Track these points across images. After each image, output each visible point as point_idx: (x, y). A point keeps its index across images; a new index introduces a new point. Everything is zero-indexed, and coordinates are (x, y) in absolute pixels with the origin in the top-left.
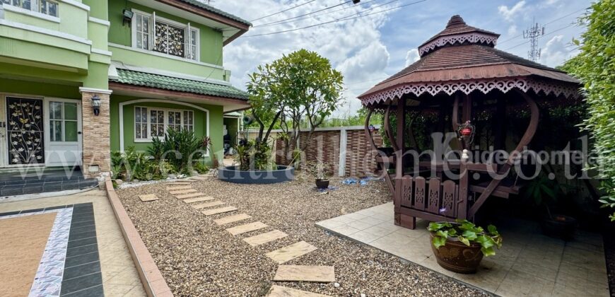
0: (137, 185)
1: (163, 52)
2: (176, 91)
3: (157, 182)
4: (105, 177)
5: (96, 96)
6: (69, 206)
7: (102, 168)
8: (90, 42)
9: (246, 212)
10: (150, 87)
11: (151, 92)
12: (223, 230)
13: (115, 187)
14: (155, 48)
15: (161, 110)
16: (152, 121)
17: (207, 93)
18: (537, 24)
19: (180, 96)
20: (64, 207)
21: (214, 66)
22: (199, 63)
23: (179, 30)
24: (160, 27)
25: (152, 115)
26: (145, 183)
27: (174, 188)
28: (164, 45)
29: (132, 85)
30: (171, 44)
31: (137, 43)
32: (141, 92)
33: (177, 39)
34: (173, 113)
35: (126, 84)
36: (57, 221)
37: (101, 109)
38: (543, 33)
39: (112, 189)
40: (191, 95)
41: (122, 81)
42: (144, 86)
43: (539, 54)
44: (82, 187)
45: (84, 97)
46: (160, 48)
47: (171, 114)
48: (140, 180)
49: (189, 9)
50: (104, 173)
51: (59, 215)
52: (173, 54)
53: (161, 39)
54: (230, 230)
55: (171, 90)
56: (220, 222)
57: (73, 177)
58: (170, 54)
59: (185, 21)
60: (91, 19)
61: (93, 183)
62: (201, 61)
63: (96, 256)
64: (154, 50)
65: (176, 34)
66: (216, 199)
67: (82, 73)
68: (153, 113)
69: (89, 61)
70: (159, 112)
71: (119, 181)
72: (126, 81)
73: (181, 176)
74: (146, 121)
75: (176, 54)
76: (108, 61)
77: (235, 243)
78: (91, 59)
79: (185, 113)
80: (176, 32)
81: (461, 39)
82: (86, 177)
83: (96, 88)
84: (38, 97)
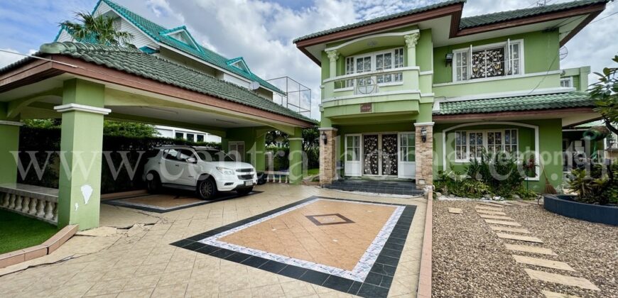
0: (452, 199)
1: (481, 77)
2: (491, 112)
3: (470, 200)
4: (429, 189)
5: (423, 128)
6: (404, 205)
7: (427, 182)
8: (419, 91)
9: (553, 249)
10: (465, 114)
11: (467, 118)
12: (508, 254)
13: (434, 198)
14: (473, 76)
15: (479, 132)
16: (471, 143)
17: (531, 108)
19: (498, 116)
20: (401, 205)
21: (545, 73)
22: (523, 75)
23: (498, 50)
24: (477, 55)
25: (471, 137)
26: (459, 199)
27: (482, 207)
28: (481, 71)
29: (450, 114)
30: (489, 67)
31: (458, 77)
32: (458, 119)
33: (495, 60)
34: (493, 133)
35: (446, 114)
36: (395, 212)
37: (427, 138)
39: (432, 199)
40: (509, 113)
41: (443, 113)
42: (460, 114)
44: (414, 194)
45: (417, 129)
46: (478, 74)
47: (490, 135)
48: (456, 195)
49: (508, 25)
50: (429, 186)
51: (397, 209)
52: (492, 76)
53: (479, 66)
54: (515, 257)
55: (486, 113)
56: (509, 247)
57: (409, 186)
58: (488, 76)
59: (504, 38)
60: (421, 73)
61: (420, 193)
62: (526, 73)
63: (405, 237)
64: (472, 78)
65: (494, 56)
66: (524, 226)
67: (415, 114)
68: (472, 136)
69: (420, 104)
70: (477, 134)
71: (438, 194)
72: (446, 112)
73: (497, 198)
74: (465, 143)
75: (495, 74)
76: (431, 100)
77: (512, 268)
78: (421, 102)
79: (507, 132)
80: (494, 53)
82: (417, 187)
83: (425, 122)
84: (395, 133)
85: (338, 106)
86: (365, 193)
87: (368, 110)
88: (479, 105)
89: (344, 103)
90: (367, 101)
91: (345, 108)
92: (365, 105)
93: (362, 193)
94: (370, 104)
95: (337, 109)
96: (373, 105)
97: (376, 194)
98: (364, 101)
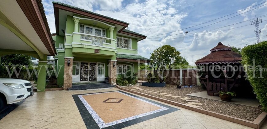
5: (114, 62)
7: (115, 82)
18: (257, 18)
30: (124, 45)
33: (126, 43)
38: (261, 22)
43: (261, 31)
51: (119, 92)
52: (125, 48)
54: (166, 95)
59: (129, 38)
62: (132, 49)
64: (121, 47)
66: (151, 90)
73: (130, 85)
80: (126, 41)
81: (222, 49)
82: (111, 84)
83: (114, 60)
84: (96, 62)
85: (83, 48)
86: (93, 89)
87: (98, 52)
88: (125, 56)
89: (87, 47)
90: (98, 48)
91: (86, 49)
92: (96, 50)
93: (91, 90)
94: (99, 50)
95: (82, 49)
96: (100, 51)
97: (98, 89)
98: (96, 48)
